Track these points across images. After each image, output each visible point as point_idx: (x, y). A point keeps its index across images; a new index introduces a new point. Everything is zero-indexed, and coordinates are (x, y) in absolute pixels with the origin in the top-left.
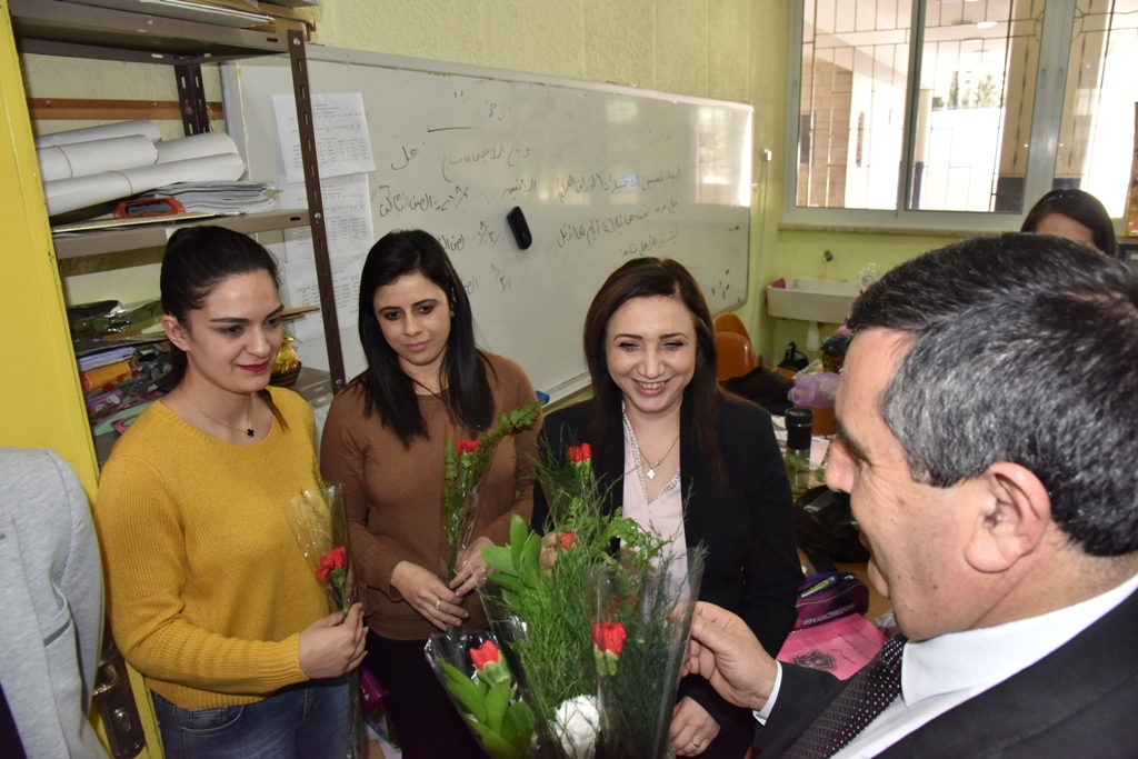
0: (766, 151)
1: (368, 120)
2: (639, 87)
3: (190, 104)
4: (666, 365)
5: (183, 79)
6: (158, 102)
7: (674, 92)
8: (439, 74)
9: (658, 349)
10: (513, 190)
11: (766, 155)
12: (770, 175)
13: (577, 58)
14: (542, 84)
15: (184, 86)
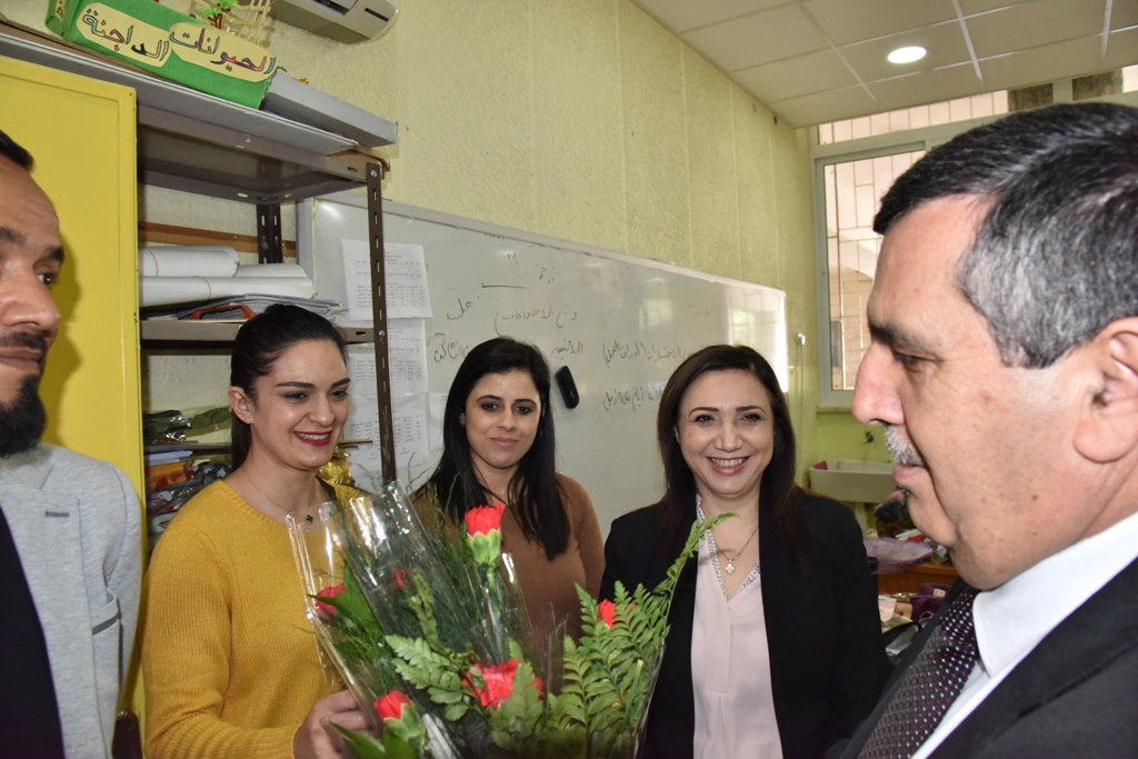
0: (800, 335)
1: (427, 270)
2: (678, 265)
3: (267, 240)
4: (744, 440)
5: (263, 218)
6: (239, 236)
7: (710, 273)
8: (494, 236)
9: (735, 423)
10: (561, 350)
11: (800, 339)
12: (805, 360)
13: (620, 234)
14: (589, 254)
15: (263, 223)
